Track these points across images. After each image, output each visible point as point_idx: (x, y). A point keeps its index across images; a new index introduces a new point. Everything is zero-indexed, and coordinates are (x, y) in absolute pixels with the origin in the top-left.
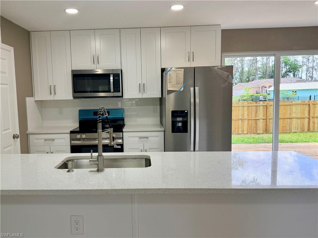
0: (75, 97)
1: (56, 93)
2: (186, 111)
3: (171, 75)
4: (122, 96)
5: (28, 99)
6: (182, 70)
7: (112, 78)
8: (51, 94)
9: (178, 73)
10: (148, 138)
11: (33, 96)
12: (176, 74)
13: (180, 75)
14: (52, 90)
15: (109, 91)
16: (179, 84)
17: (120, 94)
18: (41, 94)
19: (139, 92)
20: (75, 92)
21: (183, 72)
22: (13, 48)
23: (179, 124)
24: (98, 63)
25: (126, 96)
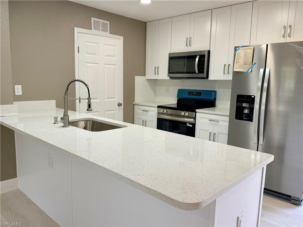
0: (171, 78)
1: (159, 73)
2: (252, 97)
3: (239, 54)
4: (207, 77)
5: (137, 78)
6: (251, 48)
7: (197, 59)
9: (247, 52)
10: (218, 121)
11: (145, 75)
12: (245, 53)
13: (249, 54)
16: (247, 64)
17: (205, 76)
19: (224, 73)
20: (169, 73)
21: (252, 50)
22: (122, 37)
23: (246, 111)
24: (190, 45)
25: (211, 77)
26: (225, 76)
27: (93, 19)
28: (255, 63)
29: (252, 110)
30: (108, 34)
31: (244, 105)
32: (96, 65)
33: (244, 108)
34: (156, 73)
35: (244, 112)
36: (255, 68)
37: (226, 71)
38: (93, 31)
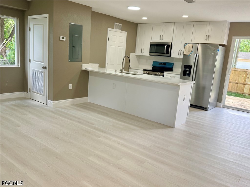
0: (150, 55)
1: (144, 52)
2: (191, 66)
3: (186, 47)
4: (170, 56)
5: (131, 54)
6: (191, 45)
7: (166, 47)
8: (141, 52)
9: (190, 46)
10: (175, 77)
11: (135, 53)
14: (142, 51)
15: (164, 53)
16: (189, 52)
17: (169, 55)
18: (138, 52)
19: (179, 54)
20: (150, 52)
21: (192, 46)
22: (126, 32)
23: (188, 72)
24: (162, 39)
25: (172, 56)
26: (179, 56)
27: (115, 23)
28: (193, 51)
29: (190, 72)
30: (120, 31)
31: (187, 69)
32: (115, 47)
33: (187, 71)
34: (142, 52)
35: (187, 73)
36: (193, 53)
37: (180, 54)
38: (115, 30)
